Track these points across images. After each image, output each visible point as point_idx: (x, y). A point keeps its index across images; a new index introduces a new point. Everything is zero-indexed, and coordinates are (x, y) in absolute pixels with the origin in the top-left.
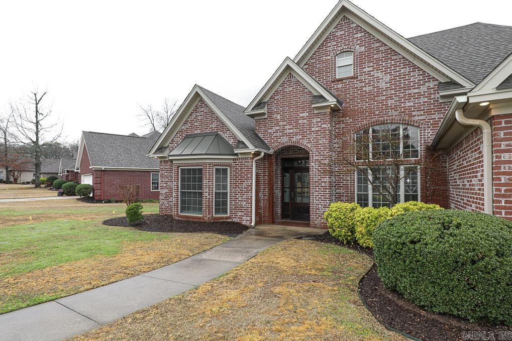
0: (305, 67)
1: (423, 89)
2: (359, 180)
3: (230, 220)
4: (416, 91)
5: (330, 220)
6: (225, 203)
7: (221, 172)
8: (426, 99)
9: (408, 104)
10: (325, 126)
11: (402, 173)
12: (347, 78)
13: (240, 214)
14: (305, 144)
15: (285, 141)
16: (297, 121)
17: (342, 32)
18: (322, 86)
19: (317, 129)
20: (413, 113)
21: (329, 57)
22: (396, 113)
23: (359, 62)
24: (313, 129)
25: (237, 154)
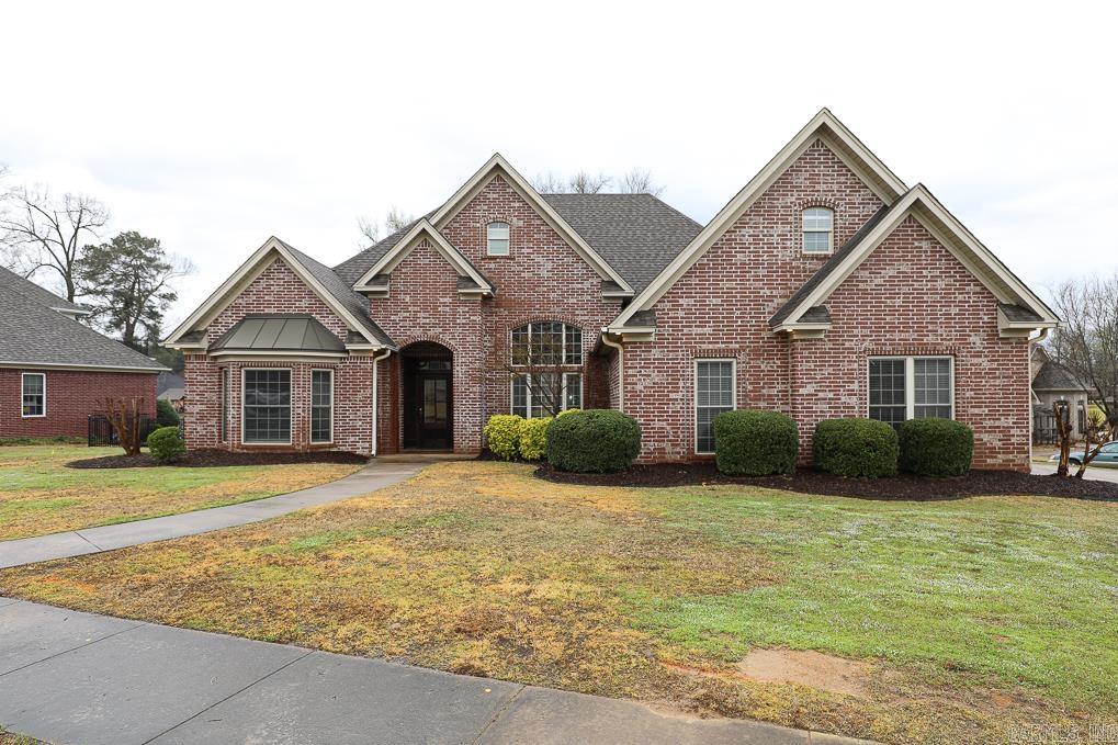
0: (445, 231)
1: (587, 285)
2: (516, 390)
3: (335, 450)
4: (580, 286)
5: (492, 434)
6: (327, 424)
7: (321, 377)
8: (589, 298)
9: (571, 301)
10: (475, 318)
11: (564, 383)
12: (502, 257)
13: (352, 439)
14: (447, 340)
15: (417, 334)
16: (435, 308)
17: (496, 196)
18: (470, 264)
19: (464, 321)
20: (577, 312)
21: (478, 225)
22: (558, 310)
23: (516, 238)
24: (458, 321)
25: (348, 351)
